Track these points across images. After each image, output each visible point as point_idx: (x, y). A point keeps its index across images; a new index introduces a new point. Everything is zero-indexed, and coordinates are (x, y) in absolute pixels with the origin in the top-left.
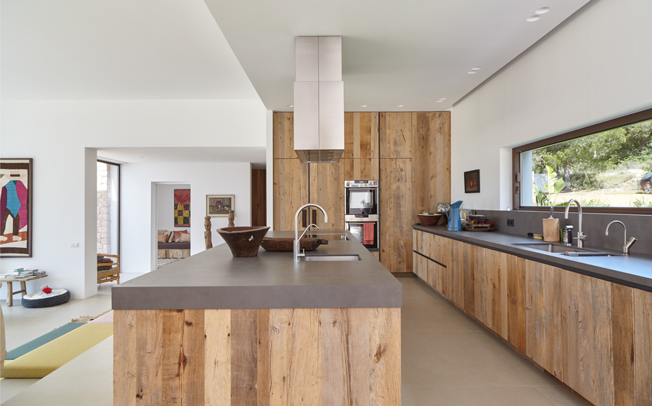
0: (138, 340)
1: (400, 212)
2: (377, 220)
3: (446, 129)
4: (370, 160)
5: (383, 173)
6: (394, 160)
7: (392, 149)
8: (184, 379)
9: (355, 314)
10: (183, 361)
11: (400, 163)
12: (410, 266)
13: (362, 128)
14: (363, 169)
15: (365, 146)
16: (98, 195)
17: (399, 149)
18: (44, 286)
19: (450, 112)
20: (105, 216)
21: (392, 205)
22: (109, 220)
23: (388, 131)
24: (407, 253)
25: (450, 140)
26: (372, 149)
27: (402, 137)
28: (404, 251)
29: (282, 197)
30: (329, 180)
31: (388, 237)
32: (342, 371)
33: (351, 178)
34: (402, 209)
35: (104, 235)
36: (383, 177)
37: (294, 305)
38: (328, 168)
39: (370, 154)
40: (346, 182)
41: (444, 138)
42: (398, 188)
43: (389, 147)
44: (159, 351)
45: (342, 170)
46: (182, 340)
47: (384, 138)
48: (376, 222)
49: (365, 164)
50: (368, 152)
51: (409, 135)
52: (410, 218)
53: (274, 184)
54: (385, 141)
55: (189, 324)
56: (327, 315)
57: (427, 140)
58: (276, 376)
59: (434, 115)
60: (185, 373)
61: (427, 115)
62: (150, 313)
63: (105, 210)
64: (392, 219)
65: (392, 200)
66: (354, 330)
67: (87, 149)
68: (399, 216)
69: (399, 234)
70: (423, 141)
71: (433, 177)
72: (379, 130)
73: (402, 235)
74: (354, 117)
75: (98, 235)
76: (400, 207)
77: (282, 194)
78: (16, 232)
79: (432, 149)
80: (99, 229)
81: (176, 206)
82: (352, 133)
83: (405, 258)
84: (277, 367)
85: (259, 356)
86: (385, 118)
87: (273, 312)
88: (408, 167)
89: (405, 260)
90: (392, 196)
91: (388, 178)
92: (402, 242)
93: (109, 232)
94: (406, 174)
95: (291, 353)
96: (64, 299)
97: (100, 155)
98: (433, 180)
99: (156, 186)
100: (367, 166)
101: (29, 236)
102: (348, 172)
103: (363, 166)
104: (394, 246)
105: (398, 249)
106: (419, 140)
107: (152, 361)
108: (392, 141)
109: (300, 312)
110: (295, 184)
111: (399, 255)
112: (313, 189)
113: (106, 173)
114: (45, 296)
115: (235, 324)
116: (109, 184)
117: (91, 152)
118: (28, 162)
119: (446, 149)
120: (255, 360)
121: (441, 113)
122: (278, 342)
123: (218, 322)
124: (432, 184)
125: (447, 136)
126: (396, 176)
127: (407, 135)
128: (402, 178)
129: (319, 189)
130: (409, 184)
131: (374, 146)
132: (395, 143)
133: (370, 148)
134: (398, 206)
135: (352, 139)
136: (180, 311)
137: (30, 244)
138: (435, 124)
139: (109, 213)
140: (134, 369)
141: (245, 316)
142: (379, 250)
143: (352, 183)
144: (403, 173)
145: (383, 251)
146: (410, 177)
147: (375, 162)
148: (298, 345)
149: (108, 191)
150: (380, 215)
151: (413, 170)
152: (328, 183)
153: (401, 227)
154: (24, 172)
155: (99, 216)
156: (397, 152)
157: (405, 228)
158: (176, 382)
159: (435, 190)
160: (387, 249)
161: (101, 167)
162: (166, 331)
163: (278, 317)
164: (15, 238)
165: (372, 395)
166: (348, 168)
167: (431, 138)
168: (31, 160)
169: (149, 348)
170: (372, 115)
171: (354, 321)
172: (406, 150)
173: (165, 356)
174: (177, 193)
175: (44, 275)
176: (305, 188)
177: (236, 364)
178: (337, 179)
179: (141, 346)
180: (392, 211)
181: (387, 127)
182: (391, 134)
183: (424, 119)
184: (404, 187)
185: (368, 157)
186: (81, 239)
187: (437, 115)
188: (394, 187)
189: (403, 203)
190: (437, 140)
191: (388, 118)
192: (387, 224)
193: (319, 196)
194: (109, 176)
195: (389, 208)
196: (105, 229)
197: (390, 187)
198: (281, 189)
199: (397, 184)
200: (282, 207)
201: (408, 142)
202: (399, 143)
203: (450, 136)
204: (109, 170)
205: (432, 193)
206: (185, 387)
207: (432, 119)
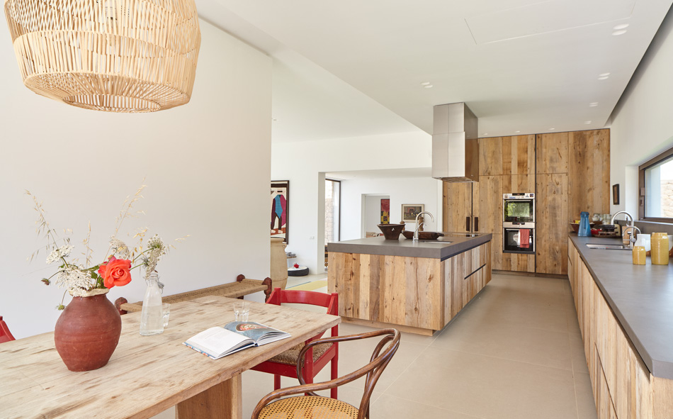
0: (336, 264)
1: (556, 220)
2: (533, 227)
3: (605, 145)
4: (527, 175)
5: (539, 187)
6: (550, 176)
7: (548, 165)
8: (353, 281)
9: (420, 260)
10: (352, 274)
11: (556, 178)
12: (565, 269)
13: (519, 149)
14: (520, 183)
15: (522, 164)
16: (326, 204)
17: (555, 165)
18: (294, 263)
19: (609, 129)
20: (330, 219)
21: (548, 215)
22: (333, 223)
23: (544, 150)
24: (562, 257)
25: (609, 156)
26: (529, 166)
27: (558, 154)
28: (559, 256)
29: (450, 206)
30: (489, 193)
31: (543, 243)
32: (414, 285)
33: (509, 191)
34: (558, 218)
35: (330, 233)
36: (539, 190)
37: (395, 255)
38: (489, 183)
39: (527, 171)
40: (504, 195)
41: (603, 153)
42: (554, 199)
43: (545, 164)
44: (343, 269)
45: (501, 185)
46: (352, 265)
47: (540, 156)
48: (532, 229)
49: (522, 179)
50: (525, 169)
51: (566, 152)
52: (566, 226)
53: (444, 196)
54: (542, 158)
55: (354, 259)
56: (408, 259)
57: (584, 156)
58: (387, 284)
59: (592, 133)
60: (353, 279)
61: (584, 133)
62: (340, 254)
63: (330, 215)
64: (548, 227)
65: (548, 210)
66: (419, 267)
67: (320, 173)
68: (554, 224)
69: (554, 240)
70: (581, 157)
71: (590, 190)
72: (535, 150)
73: (558, 241)
74: (512, 140)
75: (326, 233)
76: (556, 217)
77: (449, 204)
78: (280, 228)
79: (589, 164)
80: (326, 229)
81: (382, 212)
82: (510, 154)
83: (560, 262)
84: (388, 281)
85: (380, 274)
86: (541, 139)
87: (386, 257)
88: (564, 181)
89: (561, 264)
90: (548, 207)
91: (545, 191)
92: (557, 248)
93: (333, 231)
94: (562, 188)
95: (393, 275)
96: (305, 273)
97: (327, 176)
98: (591, 192)
99: (365, 197)
100: (524, 181)
101: (286, 231)
102: (506, 187)
103: (520, 181)
104: (550, 251)
105: (554, 253)
106: (576, 156)
107: (341, 273)
108: (548, 158)
109: (397, 257)
110: (461, 197)
111: (555, 259)
112: (476, 201)
113: (331, 188)
114: (295, 269)
115: (371, 260)
116: (333, 196)
117: (322, 174)
118: (286, 182)
119: (605, 163)
120: (379, 276)
121: (599, 131)
122: (388, 270)
123: (365, 259)
124: (589, 196)
125: (606, 152)
126: (552, 189)
127: (563, 152)
128: (558, 191)
129: (481, 201)
130: (565, 196)
131: (531, 164)
132: (551, 160)
133: (527, 165)
134: (554, 215)
135: (511, 159)
136: (351, 254)
137: (287, 236)
138: (592, 142)
139: (333, 217)
140: (335, 275)
141: (375, 257)
142: (534, 253)
143: (510, 196)
144: (559, 186)
145: (539, 254)
146: (566, 189)
147: (531, 178)
148: (396, 271)
149: (332, 200)
150: (536, 223)
151: (569, 183)
152: (489, 196)
153: (556, 234)
154: (284, 189)
155: (326, 219)
156: (553, 168)
157: (561, 235)
158: (349, 282)
159: (592, 202)
160: (542, 253)
161: (328, 184)
162: (346, 261)
163: (388, 259)
164: (279, 231)
165: (427, 297)
166: (506, 183)
167: (588, 154)
168: (288, 181)
169: (340, 268)
170: (529, 137)
171: (420, 263)
172: (562, 166)
173: (345, 271)
174: (383, 202)
175: (294, 256)
176: (469, 200)
177: (372, 277)
178: (496, 192)
179: (337, 267)
180: (548, 220)
181: (544, 147)
182: (547, 152)
183: (580, 137)
184: (559, 199)
185: (525, 173)
186: (316, 234)
187: (595, 133)
188: (550, 198)
189: (558, 213)
190: (595, 156)
191: (544, 139)
192: (543, 231)
193: (480, 206)
194: (333, 190)
195: (544, 218)
196: (330, 229)
197: (545, 199)
198: (449, 200)
199: (553, 196)
200: (450, 215)
201: (564, 159)
202: (555, 160)
203: (609, 151)
204: (333, 185)
205: (590, 204)
206: (353, 284)
207: (590, 137)
